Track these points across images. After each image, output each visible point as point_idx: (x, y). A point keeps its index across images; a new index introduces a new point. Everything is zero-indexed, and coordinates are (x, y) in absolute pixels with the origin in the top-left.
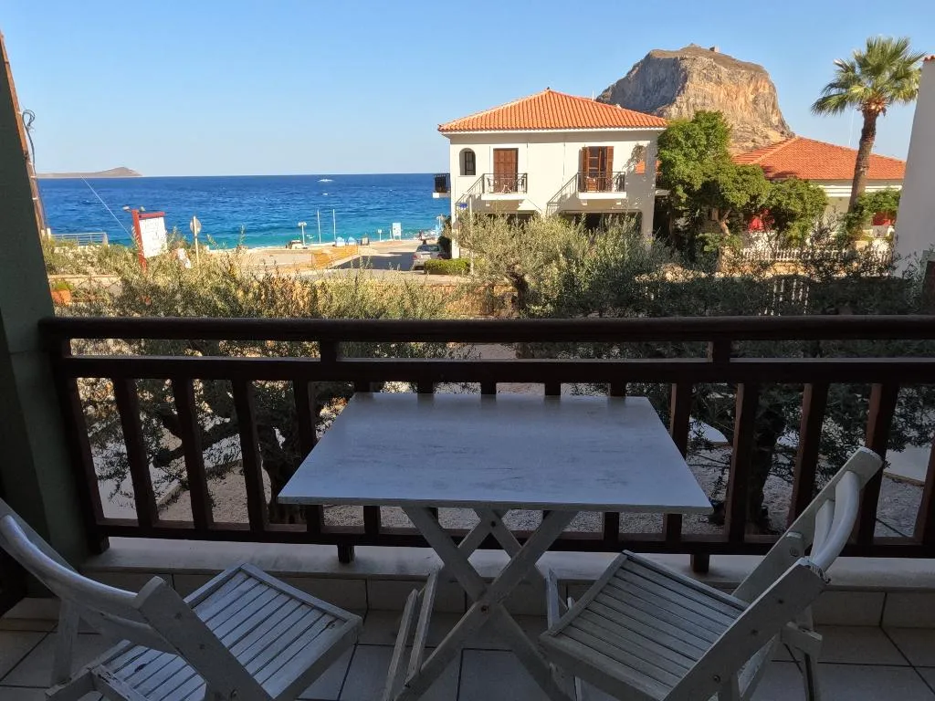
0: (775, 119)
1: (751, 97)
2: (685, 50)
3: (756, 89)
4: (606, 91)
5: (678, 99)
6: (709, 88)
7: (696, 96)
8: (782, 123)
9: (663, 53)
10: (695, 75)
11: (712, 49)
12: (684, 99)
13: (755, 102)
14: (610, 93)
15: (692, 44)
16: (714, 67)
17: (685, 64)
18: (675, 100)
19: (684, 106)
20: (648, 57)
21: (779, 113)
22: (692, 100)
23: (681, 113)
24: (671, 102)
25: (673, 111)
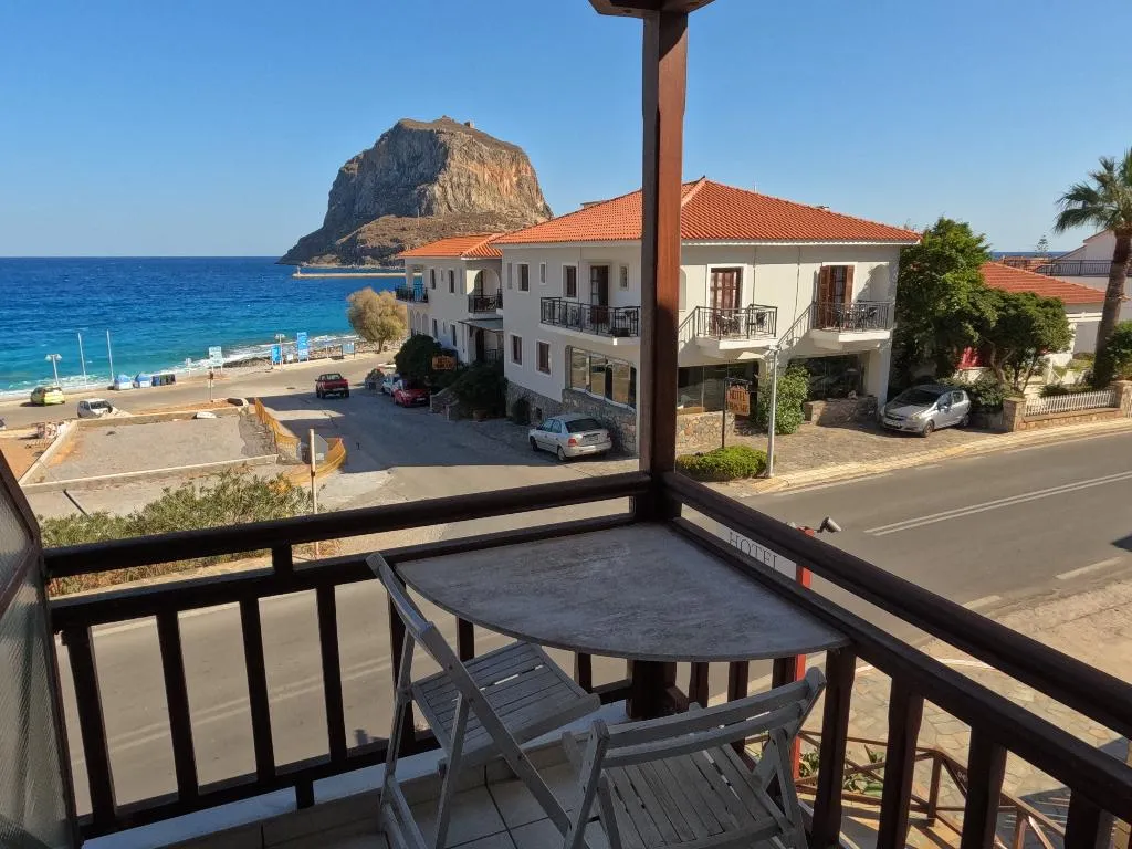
0: (540, 204)
1: (515, 179)
2: (439, 122)
3: (518, 171)
4: (351, 162)
5: (440, 177)
6: (473, 167)
7: (459, 175)
8: (547, 208)
9: (415, 123)
10: (455, 152)
11: (468, 124)
12: (447, 178)
13: (519, 184)
14: (355, 165)
15: (444, 116)
16: (474, 144)
17: (443, 138)
18: (437, 178)
19: (448, 187)
20: (399, 127)
21: (542, 199)
22: (455, 179)
23: (445, 193)
24: (433, 180)
25: (437, 190)
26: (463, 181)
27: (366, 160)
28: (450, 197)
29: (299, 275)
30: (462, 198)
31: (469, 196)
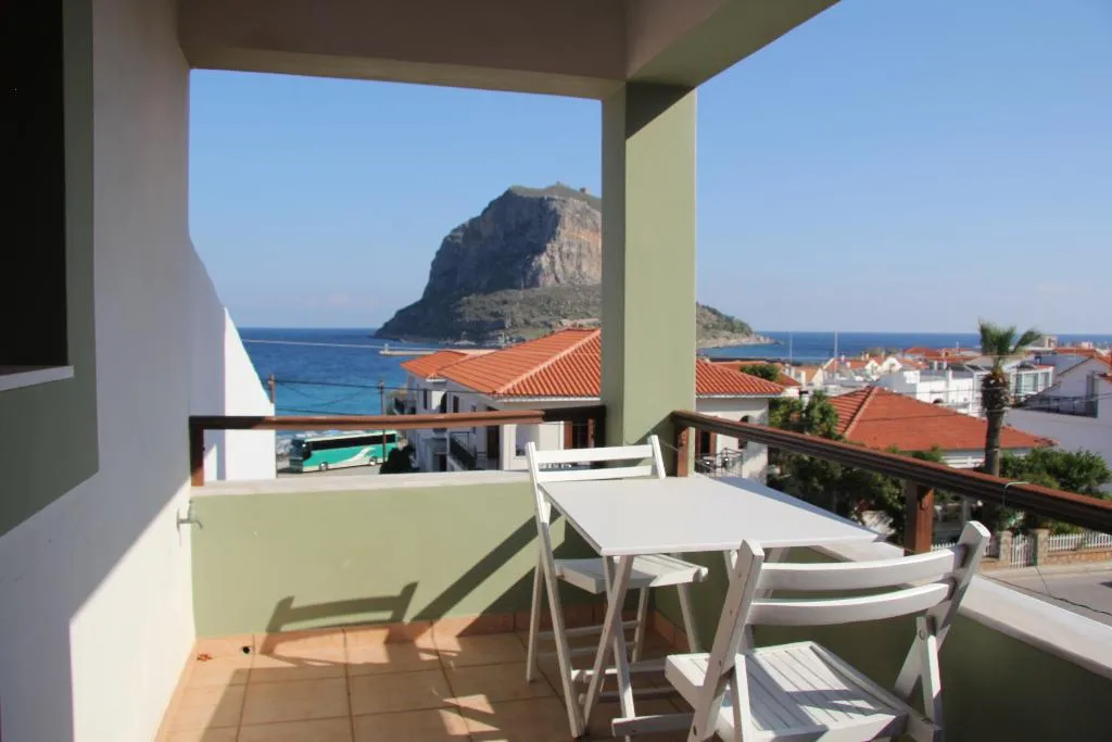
2: (551, 189)
4: (455, 230)
5: (549, 246)
6: (585, 235)
7: (570, 244)
9: (527, 190)
10: (567, 219)
11: (583, 190)
12: (556, 246)
14: (460, 234)
15: (558, 183)
16: (588, 212)
17: (554, 205)
18: (545, 248)
19: (557, 257)
20: (508, 194)
22: (565, 249)
23: (553, 263)
24: (540, 250)
25: (544, 260)
26: (574, 250)
27: (471, 230)
28: (558, 267)
29: (387, 352)
30: (571, 269)
31: (579, 267)
